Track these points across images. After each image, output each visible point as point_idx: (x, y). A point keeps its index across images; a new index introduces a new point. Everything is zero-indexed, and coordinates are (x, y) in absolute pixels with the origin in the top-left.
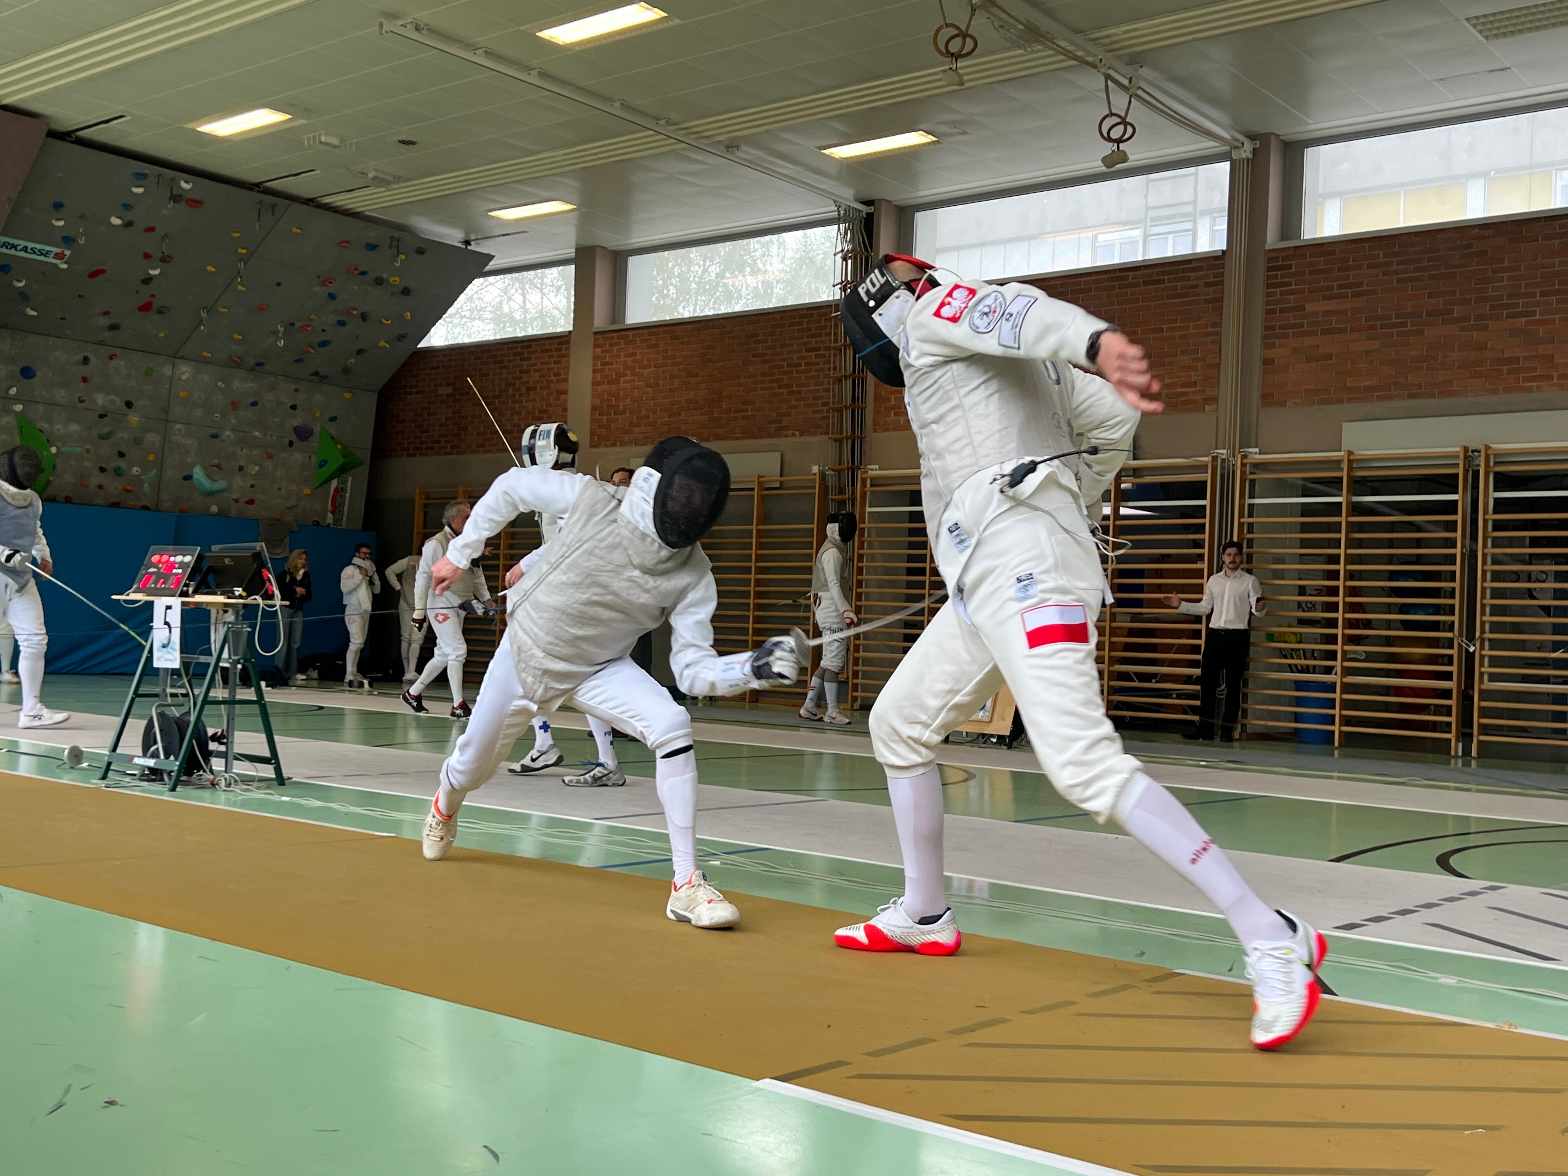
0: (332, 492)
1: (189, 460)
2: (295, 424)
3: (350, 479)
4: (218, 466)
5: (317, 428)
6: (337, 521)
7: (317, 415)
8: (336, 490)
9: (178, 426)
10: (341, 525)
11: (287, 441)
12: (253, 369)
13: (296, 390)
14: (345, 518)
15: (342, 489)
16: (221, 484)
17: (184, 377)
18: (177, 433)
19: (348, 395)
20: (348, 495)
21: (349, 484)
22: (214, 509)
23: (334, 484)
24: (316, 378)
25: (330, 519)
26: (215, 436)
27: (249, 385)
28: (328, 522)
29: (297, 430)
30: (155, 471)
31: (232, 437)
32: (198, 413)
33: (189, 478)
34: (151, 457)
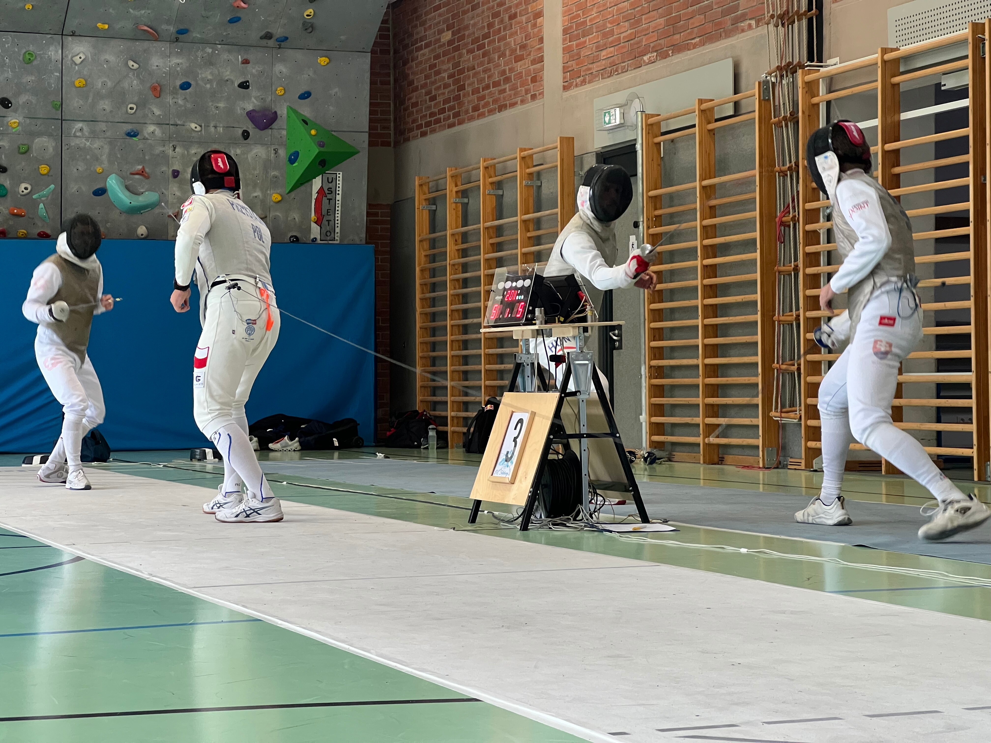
0: (314, 196)
1: (99, 170)
2: (250, 107)
3: (340, 175)
4: (141, 173)
5: (283, 111)
6: (327, 234)
7: (280, 91)
8: (321, 191)
9: (79, 125)
10: (334, 239)
11: (240, 131)
12: (177, 40)
13: (246, 62)
14: (338, 230)
15: (329, 189)
16: (149, 197)
17: (77, 60)
18: (78, 134)
19: (323, 61)
20: (339, 197)
21: (340, 183)
22: (142, 230)
23: (317, 183)
24: (271, 43)
25: (315, 231)
26: (132, 134)
27: (175, 60)
28: (312, 237)
29: (251, 115)
30: (52, 186)
31: (158, 132)
32: (106, 105)
33: (101, 192)
34: (44, 169)
